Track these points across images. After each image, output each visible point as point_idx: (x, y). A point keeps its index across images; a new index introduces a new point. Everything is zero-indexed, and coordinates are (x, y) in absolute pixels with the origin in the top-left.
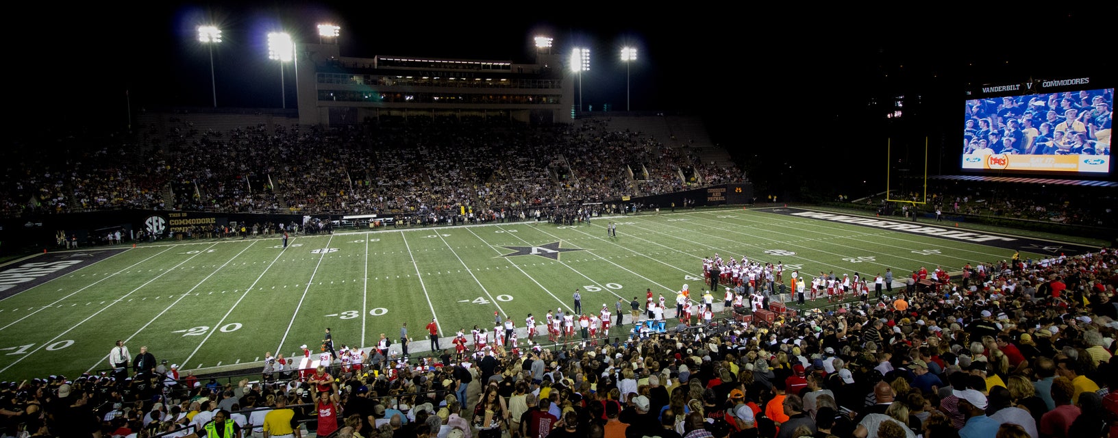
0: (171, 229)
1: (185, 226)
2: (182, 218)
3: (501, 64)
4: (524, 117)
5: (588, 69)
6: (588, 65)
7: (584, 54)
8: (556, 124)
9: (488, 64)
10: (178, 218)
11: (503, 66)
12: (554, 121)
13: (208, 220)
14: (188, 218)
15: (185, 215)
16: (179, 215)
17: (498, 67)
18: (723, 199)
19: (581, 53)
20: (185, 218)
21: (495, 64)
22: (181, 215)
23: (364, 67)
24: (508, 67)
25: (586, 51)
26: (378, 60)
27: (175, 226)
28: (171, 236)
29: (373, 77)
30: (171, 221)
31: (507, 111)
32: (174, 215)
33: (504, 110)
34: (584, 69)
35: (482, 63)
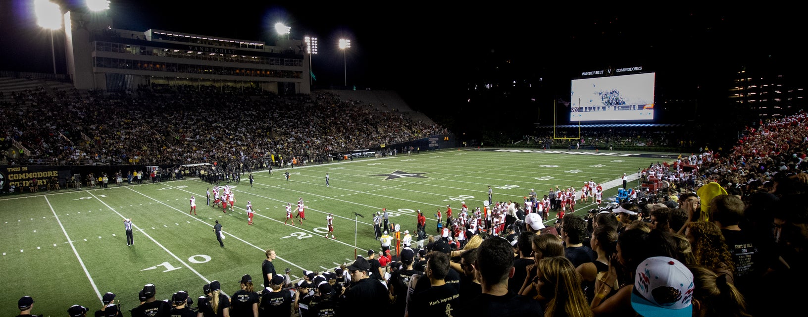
0: (10, 184)
1: (26, 180)
2: (22, 172)
3: (256, 44)
4: (273, 88)
5: (316, 53)
6: (316, 50)
7: (313, 42)
8: (298, 94)
9: (246, 43)
10: (18, 173)
11: (257, 46)
12: (296, 93)
13: (50, 174)
14: (28, 172)
15: (25, 169)
16: (19, 169)
17: (253, 47)
18: (437, 145)
19: (311, 40)
20: (25, 172)
21: (251, 44)
22: (21, 169)
23: (139, 39)
24: (261, 47)
25: (315, 40)
26: (153, 33)
27: (14, 181)
28: (12, 190)
29: (148, 49)
30: (9, 176)
31: (256, 83)
32: (13, 170)
33: (253, 82)
34: (313, 53)
35: (241, 43)
